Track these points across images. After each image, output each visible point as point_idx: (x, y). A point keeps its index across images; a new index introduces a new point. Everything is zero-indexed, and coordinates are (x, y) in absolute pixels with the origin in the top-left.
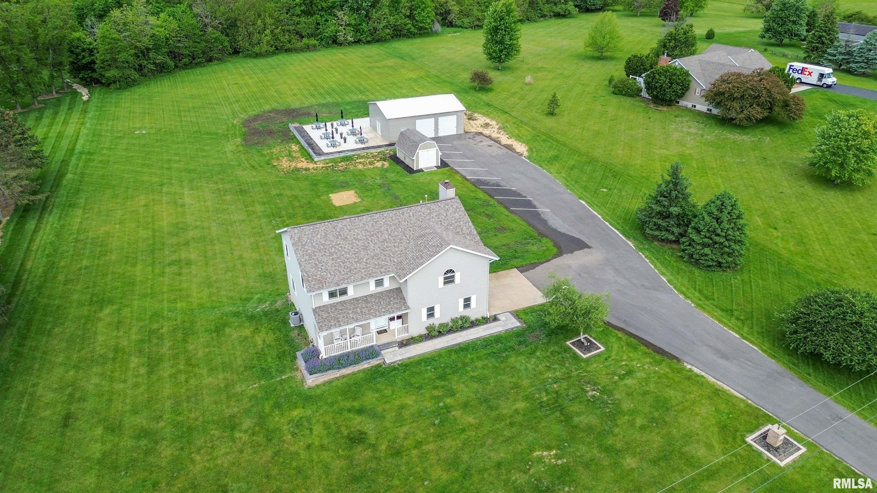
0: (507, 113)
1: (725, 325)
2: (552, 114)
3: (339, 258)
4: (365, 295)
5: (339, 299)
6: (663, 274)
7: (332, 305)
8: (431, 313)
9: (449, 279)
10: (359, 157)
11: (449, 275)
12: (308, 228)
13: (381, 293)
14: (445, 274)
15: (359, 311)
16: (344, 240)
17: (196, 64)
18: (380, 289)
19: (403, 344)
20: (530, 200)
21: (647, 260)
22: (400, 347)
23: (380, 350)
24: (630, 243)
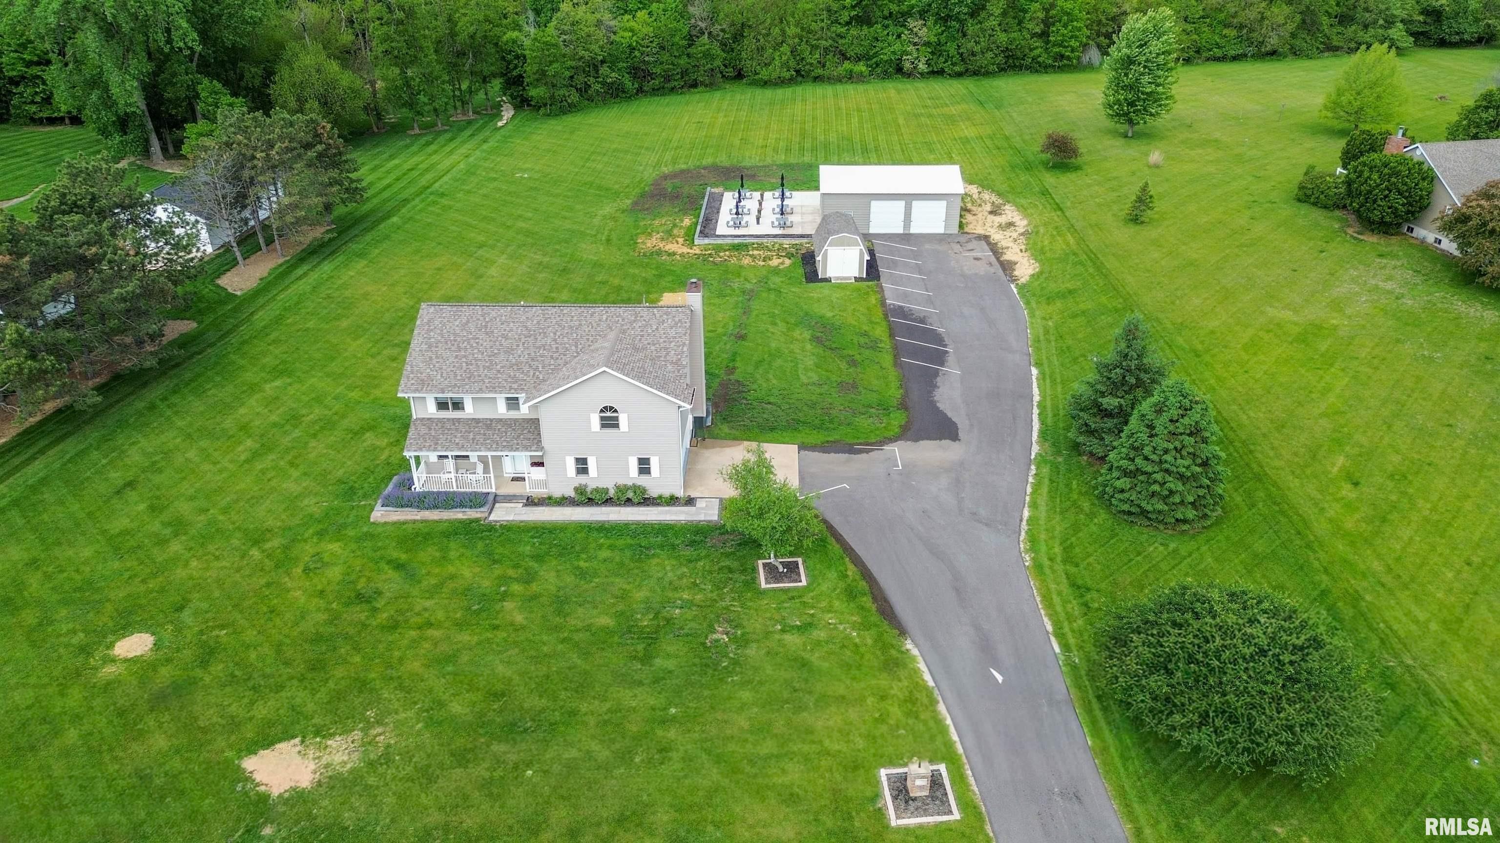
0: (1061, 209)
1: (1049, 604)
2: (1135, 219)
3: (465, 356)
4: (492, 417)
5: (450, 414)
6: (1034, 505)
7: (440, 420)
8: (582, 466)
9: (609, 421)
10: (760, 247)
11: (609, 414)
12: (449, 308)
13: (516, 420)
14: (602, 411)
15: (471, 436)
16: (487, 334)
17: (673, 89)
18: (513, 414)
19: (531, 502)
20: (947, 352)
21: (1031, 480)
22: (526, 505)
23: (495, 501)
24: (1035, 449)
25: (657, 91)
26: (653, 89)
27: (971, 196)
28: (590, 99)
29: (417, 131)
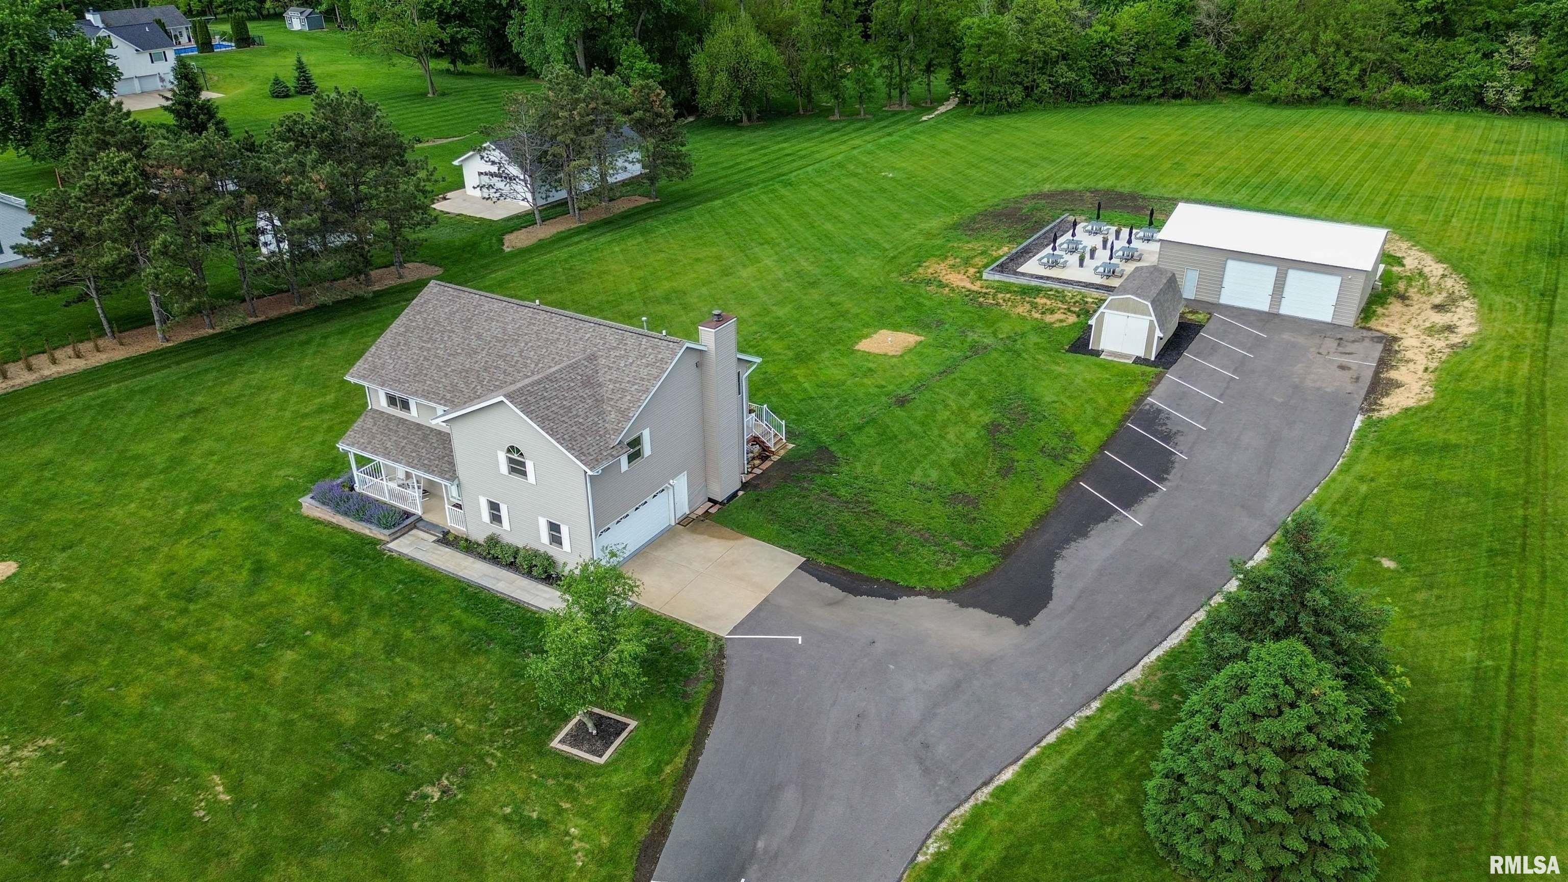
5: (397, 413)
7: (390, 417)
8: (495, 513)
9: (517, 465)
10: (1056, 295)
11: (515, 457)
14: (508, 450)
15: (404, 443)
19: (447, 539)
20: (1155, 489)
21: (1071, 724)
22: (438, 541)
23: (414, 526)
24: (1133, 676)
25: (1129, 99)
26: (1123, 96)
27: (1426, 278)
28: (1039, 101)
29: (837, 117)
